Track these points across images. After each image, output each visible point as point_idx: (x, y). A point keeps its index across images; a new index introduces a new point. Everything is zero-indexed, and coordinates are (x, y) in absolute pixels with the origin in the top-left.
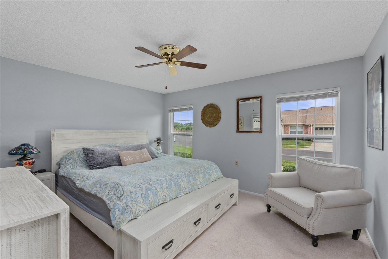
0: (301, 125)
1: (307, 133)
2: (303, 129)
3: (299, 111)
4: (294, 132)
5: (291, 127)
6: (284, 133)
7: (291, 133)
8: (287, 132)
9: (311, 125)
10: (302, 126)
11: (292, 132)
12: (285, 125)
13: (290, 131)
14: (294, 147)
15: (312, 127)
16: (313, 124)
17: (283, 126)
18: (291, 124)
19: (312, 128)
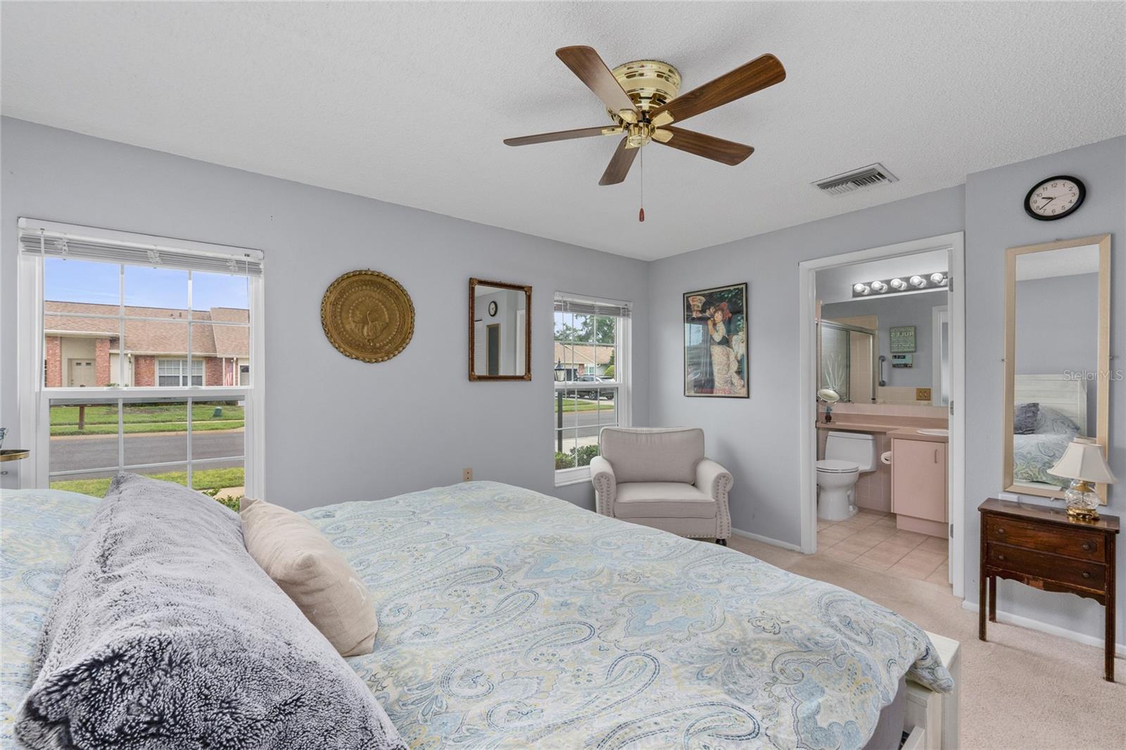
0: (199, 357)
1: (218, 381)
2: (203, 371)
3: (180, 313)
4: (173, 381)
5: (161, 363)
6: (138, 383)
7: (160, 385)
8: (146, 379)
9: (235, 359)
10: (202, 361)
11: (164, 381)
12: (137, 358)
13: (160, 377)
14: (222, 427)
15: (237, 364)
16: (238, 356)
17: (133, 360)
18: (162, 353)
19: (236, 368)
